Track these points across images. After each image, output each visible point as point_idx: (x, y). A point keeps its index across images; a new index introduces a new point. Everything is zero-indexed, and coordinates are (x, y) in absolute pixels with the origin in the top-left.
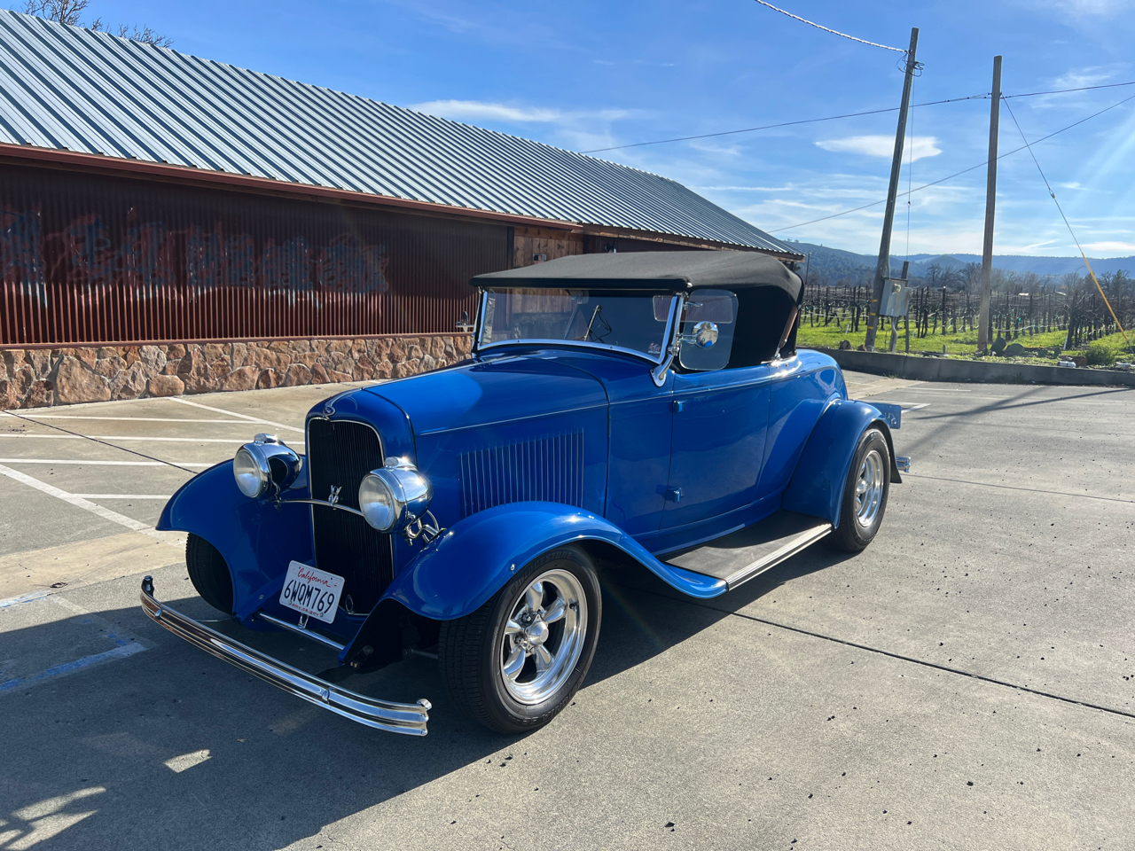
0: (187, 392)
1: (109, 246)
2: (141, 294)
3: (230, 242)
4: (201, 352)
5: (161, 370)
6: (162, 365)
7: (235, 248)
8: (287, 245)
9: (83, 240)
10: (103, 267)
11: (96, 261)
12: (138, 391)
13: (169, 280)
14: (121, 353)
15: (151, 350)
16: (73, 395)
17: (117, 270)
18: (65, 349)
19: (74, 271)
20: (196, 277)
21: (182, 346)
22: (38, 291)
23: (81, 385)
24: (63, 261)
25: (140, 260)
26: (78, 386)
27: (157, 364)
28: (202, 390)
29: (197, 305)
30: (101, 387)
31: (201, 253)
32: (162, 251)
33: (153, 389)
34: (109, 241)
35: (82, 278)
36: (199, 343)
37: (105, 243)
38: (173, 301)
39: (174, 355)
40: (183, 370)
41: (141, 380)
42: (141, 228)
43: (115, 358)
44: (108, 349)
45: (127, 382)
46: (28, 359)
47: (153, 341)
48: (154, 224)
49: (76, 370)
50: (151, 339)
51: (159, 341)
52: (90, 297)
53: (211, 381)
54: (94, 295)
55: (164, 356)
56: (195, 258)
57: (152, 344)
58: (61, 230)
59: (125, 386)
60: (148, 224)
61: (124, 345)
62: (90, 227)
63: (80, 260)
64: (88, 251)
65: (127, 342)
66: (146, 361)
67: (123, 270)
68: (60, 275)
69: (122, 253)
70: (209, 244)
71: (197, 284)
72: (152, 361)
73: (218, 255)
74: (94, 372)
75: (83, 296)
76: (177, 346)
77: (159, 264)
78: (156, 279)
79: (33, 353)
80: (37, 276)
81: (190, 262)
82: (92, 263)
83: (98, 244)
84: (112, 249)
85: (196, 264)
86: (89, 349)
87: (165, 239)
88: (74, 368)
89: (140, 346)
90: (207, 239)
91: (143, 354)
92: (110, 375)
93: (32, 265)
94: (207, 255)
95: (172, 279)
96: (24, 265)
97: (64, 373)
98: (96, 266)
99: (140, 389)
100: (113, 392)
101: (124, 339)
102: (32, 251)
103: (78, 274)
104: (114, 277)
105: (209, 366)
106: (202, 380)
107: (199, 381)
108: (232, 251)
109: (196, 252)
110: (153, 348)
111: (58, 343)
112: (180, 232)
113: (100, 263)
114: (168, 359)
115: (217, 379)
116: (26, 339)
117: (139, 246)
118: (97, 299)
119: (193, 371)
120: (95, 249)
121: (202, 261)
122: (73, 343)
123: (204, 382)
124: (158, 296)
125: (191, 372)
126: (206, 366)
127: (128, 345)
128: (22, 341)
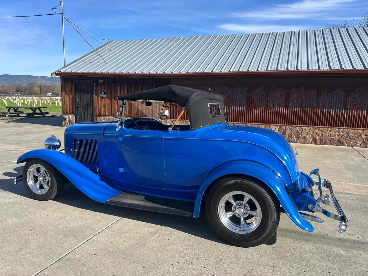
1: (265, 96)
2: (273, 110)
3: (307, 93)
4: (291, 129)
7: (309, 95)
8: (333, 93)
9: (258, 95)
10: (262, 102)
11: (260, 101)
13: (283, 106)
17: (266, 103)
19: (254, 104)
20: (292, 105)
21: (284, 127)
22: (244, 109)
24: (252, 100)
25: (274, 100)
29: (292, 114)
31: (295, 97)
32: (281, 97)
34: (265, 95)
35: (256, 106)
36: (290, 126)
37: (264, 96)
38: (283, 113)
39: (281, 129)
42: (275, 91)
47: (275, 124)
48: (280, 89)
51: (277, 124)
52: (258, 111)
53: (293, 139)
55: (277, 129)
56: (293, 99)
57: (274, 125)
58: (252, 93)
60: (278, 89)
61: (265, 125)
62: (260, 91)
63: (256, 100)
64: (259, 98)
65: (267, 124)
67: (268, 103)
68: (250, 105)
69: (269, 98)
70: (299, 94)
71: (293, 107)
73: (302, 97)
75: (256, 111)
77: (280, 101)
78: (279, 106)
80: (244, 105)
81: (291, 100)
82: (259, 101)
83: (262, 96)
84: (266, 97)
85: (293, 101)
87: (283, 93)
89: (270, 125)
90: (298, 93)
91: (270, 128)
93: (244, 102)
94: (297, 97)
95: (284, 106)
96: (242, 102)
98: (260, 102)
101: (266, 123)
102: (244, 98)
103: (255, 104)
104: (266, 105)
105: (292, 134)
106: (289, 138)
107: (288, 138)
108: (307, 96)
109: (293, 97)
110: (274, 126)
111: (247, 123)
112: (288, 91)
113: (262, 101)
114: (279, 130)
115: (295, 139)
116: (240, 121)
117: (274, 96)
118: (260, 111)
119: (287, 135)
120: (261, 97)
121: (295, 100)
122: (251, 123)
123: (290, 139)
124: (278, 111)
125: (286, 135)
126: (291, 134)
127: (267, 125)
128: (239, 122)
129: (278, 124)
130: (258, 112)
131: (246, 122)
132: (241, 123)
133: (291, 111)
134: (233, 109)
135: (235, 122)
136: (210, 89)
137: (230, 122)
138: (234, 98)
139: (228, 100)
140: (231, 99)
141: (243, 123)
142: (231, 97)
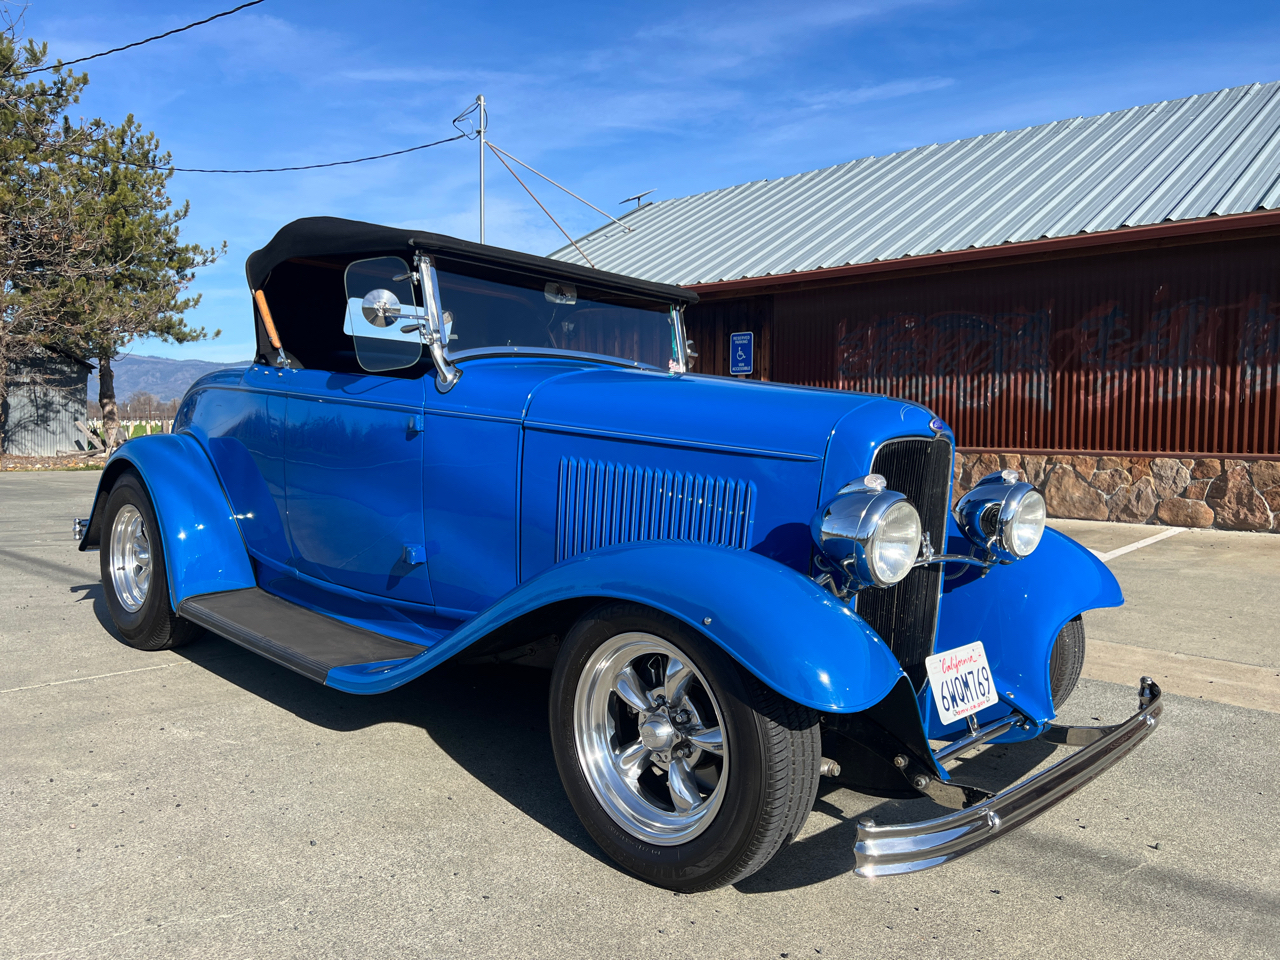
0: (1218, 526)
1: (1128, 335)
4: (1248, 471)
5: (1180, 490)
6: (1181, 485)
9: (1096, 333)
12: (1142, 514)
13: (1209, 371)
14: (1126, 463)
15: (1168, 464)
16: (1063, 508)
17: (1134, 364)
18: (1060, 456)
19: (1083, 369)
20: (1253, 366)
21: (1217, 463)
22: (1041, 394)
23: (1071, 498)
24: (1072, 358)
25: (1167, 350)
26: (1068, 499)
27: (1174, 482)
28: (1242, 525)
30: (1097, 503)
31: (1265, 332)
32: (1201, 334)
33: (1164, 514)
34: (1128, 332)
36: (1247, 460)
37: (1123, 334)
38: (1212, 401)
39: (1202, 472)
40: (1215, 495)
41: (1148, 500)
42: (1173, 310)
43: (1116, 470)
44: (1110, 460)
45: (1129, 501)
46: (1022, 465)
47: (1177, 453)
48: (1192, 301)
49: (1069, 481)
50: (1174, 450)
51: (1187, 453)
53: (1258, 514)
54: (1103, 396)
55: (1186, 473)
57: (1170, 457)
58: (1072, 325)
59: (1126, 505)
60: (1183, 304)
61: (1132, 456)
62: (1106, 318)
64: (1101, 346)
65: (1140, 452)
66: (1159, 477)
67: (1143, 364)
69: (1144, 344)
71: (1255, 376)
72: (1167, 478)
74: (1090, 484)
75: (1090, 398)
76: (1207, 460)
77: (1195, 354)
78: (1190, 372)
79: (1028, 458)
80: (1043, 377)
81: (1244, 346)
83: (1115, 336)
84: (1131, 340)
85: (1256, 348)
86: (1088, 458)
87: (1207, 319)
88: (1066, 478)
89: (1155, 457)
90: (1278, 311)
91: (1155, 468)
92: (1108, 490)
93: (1039, 367)
94: (1276, 333)
95: (1213, 371)
96: (1032, 367)
97: (1055, 482)
99: (1144, 512)
100: (1111, 511)
101: (1136, 449)
102: (1040, 351)
103: (1088, 373)
104: (1131, 374)
105: (1257, 492)
106: (1243, 512)
107: (1238, 512)
109: (1256, 331)
110: (1170, 461)
111: (1057, 450)
112: (1232, 307)
113: (1114, 358)
114: (1193, 478)
115: (1271, 515)
116: (1026, 444)
117: (1168, 332)
118: (1107, 400)
119: (1230, 496)
120: (1110, 342)
121: (1265, 342)
122: (1073, 450)
123: (1246, 515)
124: (1189, 394)
125: (1226, 499)
126: (1252, 493)
127: (1139, 456)
128: (1022, 446)
129: (1192, 449)
130: (1099, 402)
131: (1052, 447)
132: (1033, 449)
133: (1248, 391)
134: (997, 394)
135: (1007, 446)
136: (910, 322)
137: (989, 448)
138: (1002, 350)
139: (976, 362)
140: (988, 358)
141: (1041, 450)
142: (990, 348)
